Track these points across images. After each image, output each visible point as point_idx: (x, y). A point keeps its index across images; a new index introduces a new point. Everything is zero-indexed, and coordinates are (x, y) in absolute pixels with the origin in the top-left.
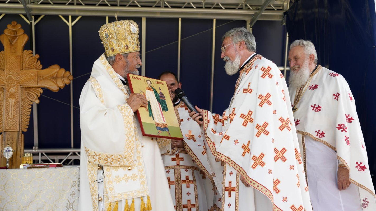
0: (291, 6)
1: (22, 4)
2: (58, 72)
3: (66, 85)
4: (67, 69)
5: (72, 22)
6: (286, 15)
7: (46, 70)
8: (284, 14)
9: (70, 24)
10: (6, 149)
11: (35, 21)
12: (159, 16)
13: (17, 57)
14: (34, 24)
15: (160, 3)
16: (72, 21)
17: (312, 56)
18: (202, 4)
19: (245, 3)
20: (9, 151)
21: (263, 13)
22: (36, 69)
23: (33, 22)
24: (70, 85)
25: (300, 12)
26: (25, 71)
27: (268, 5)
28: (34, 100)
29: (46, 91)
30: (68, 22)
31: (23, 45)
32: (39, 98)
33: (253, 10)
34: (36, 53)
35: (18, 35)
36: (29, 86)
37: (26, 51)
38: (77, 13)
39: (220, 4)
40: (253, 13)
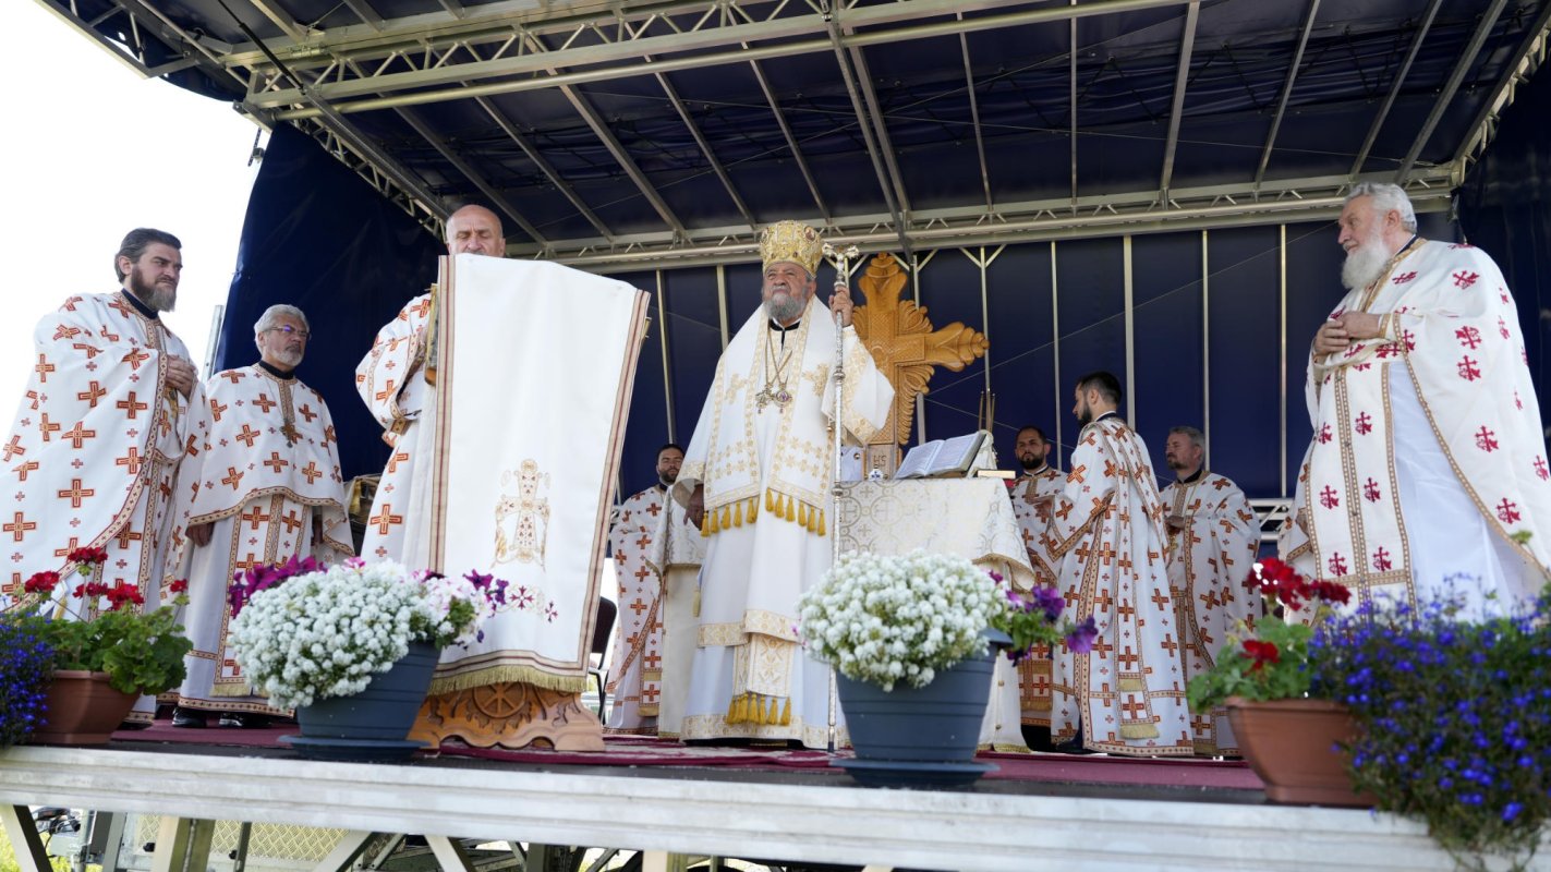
1: (894, 231)
2: (960, 335)
3: (976, 358)
4: (979, 329)
6: (1458, 197)
7: (939, 334)
8: (1455, 193)
9: (983, 264)
10: (873, 473)
11: (918, 265)
12: (1158, 228)
13: (889, 313)
14: (917, 270)
15: (1160, 204)
16: (987, 259)
17: (1394, 215)
18: (1253, 197)
20: (878, 476)
22: (922, 332)
23: (915, 265)
24: (983, 358)
25: (1493, 185)
26: (901, 337)
27: (1413, 180)
28: (919, 388)
29: (940, 369)
30: (980, 260)
31: (899, 291)
32: (928, 385)
34: (921, 305)
35: (889, 275)
36: (910, 364)
37: (903, 302)
38: (994, 240)
39: (1293, 191)
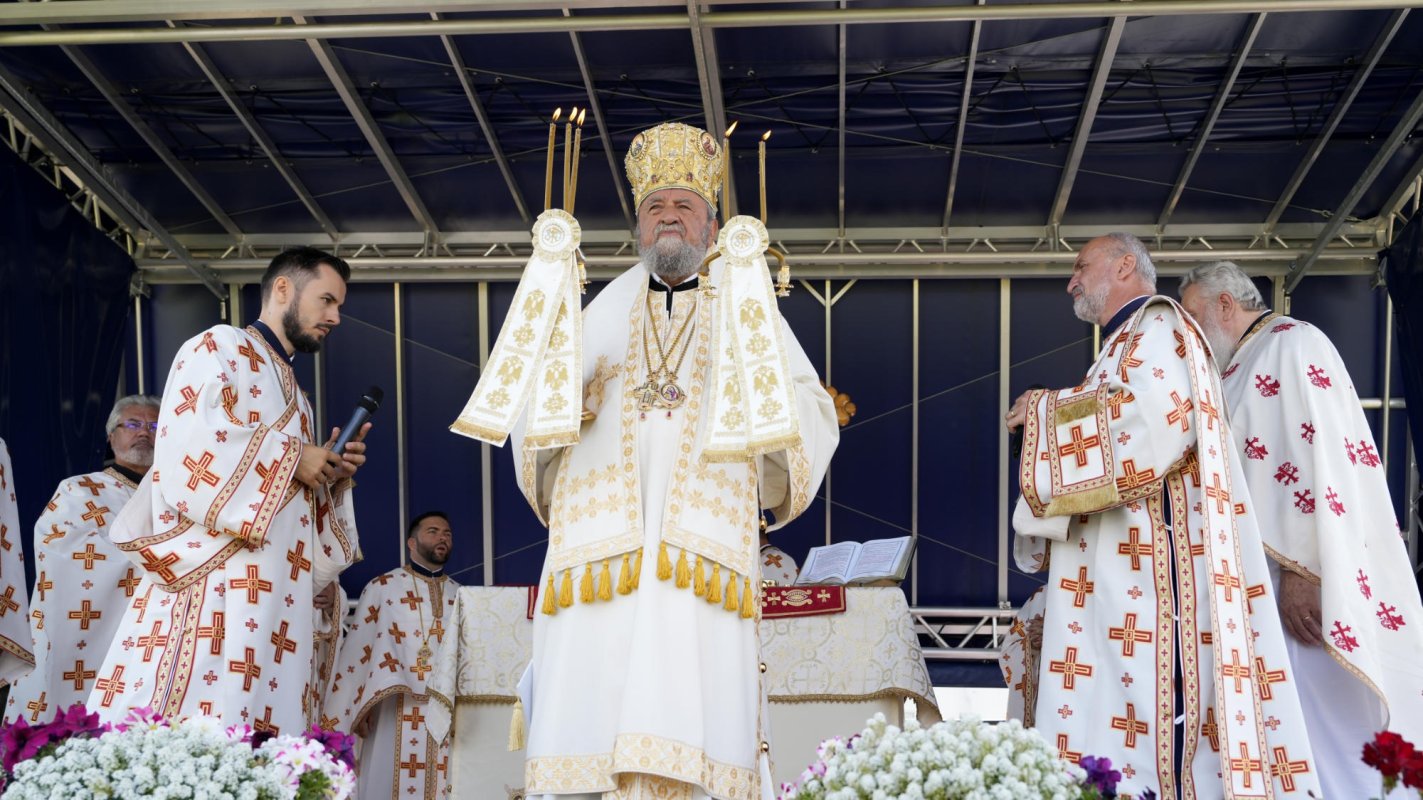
0: (1396, 237)
5: (832, 296)
6: (1385, 259)
8: (1381, 255)
9: (828, 302)
12: (1044, 272)
15: (1048, 243)
17: (1226, 297)
18: (1156, 242)
19: (1270, 234)
21: (1320, 254)
27: (1334, 236)
30: (824, 296)
33: (1290, 249)
38: (841, 274)
39: (1201, 239)
40: (1295, 257)
